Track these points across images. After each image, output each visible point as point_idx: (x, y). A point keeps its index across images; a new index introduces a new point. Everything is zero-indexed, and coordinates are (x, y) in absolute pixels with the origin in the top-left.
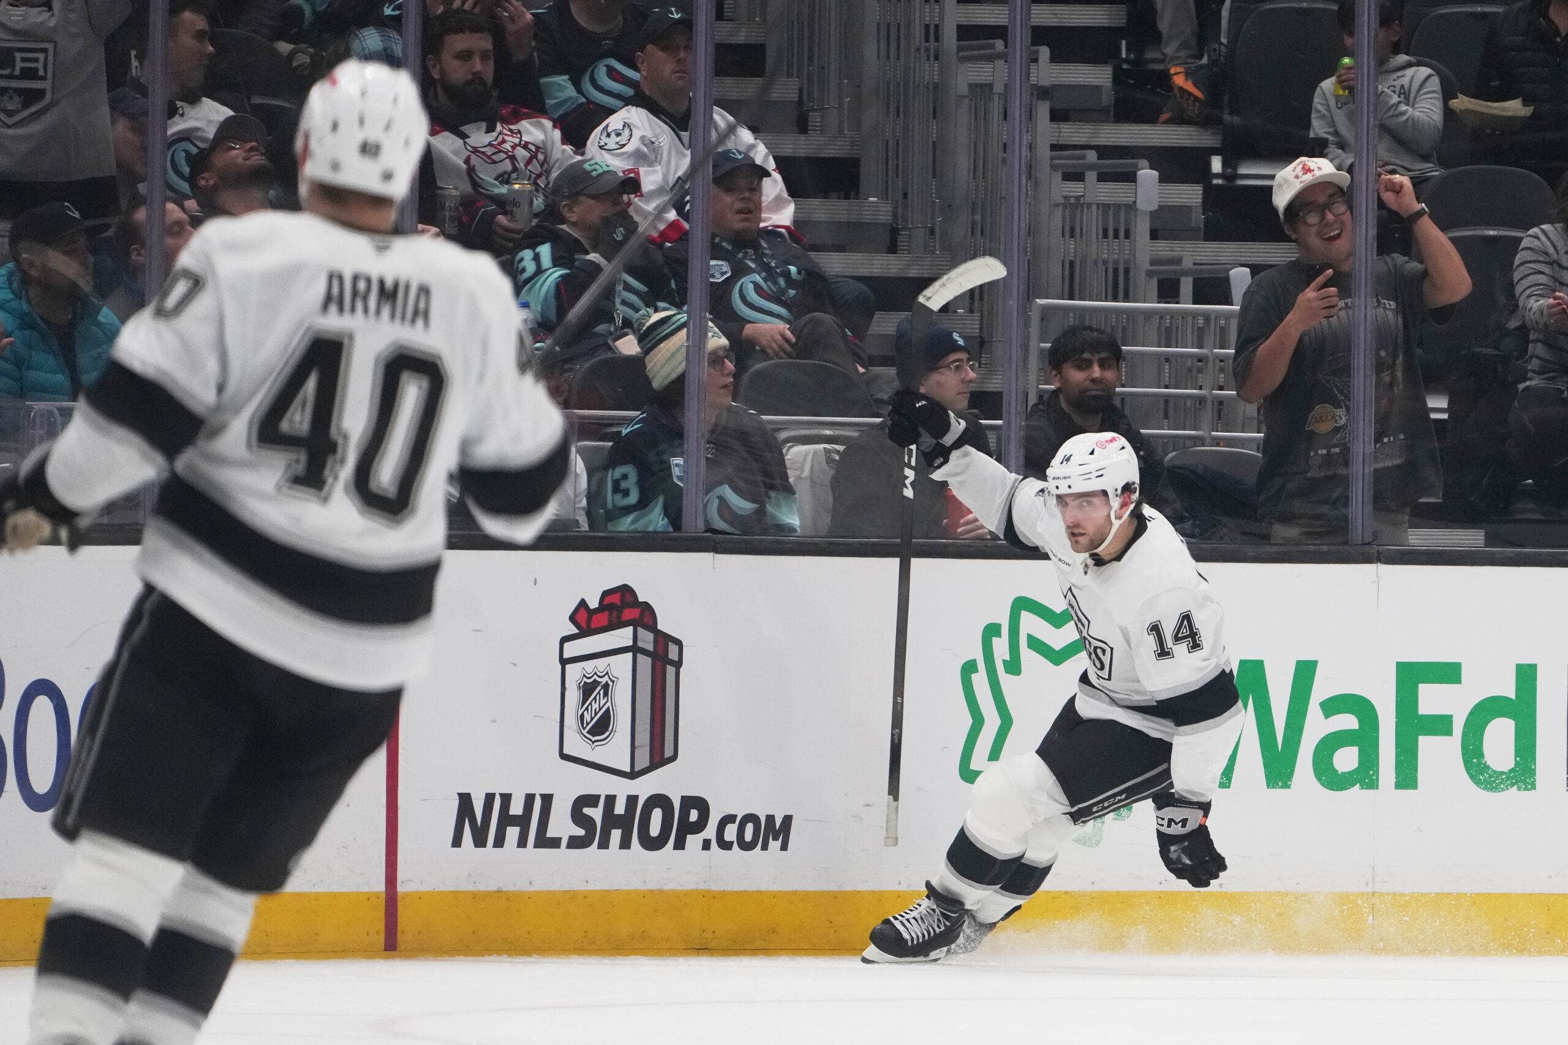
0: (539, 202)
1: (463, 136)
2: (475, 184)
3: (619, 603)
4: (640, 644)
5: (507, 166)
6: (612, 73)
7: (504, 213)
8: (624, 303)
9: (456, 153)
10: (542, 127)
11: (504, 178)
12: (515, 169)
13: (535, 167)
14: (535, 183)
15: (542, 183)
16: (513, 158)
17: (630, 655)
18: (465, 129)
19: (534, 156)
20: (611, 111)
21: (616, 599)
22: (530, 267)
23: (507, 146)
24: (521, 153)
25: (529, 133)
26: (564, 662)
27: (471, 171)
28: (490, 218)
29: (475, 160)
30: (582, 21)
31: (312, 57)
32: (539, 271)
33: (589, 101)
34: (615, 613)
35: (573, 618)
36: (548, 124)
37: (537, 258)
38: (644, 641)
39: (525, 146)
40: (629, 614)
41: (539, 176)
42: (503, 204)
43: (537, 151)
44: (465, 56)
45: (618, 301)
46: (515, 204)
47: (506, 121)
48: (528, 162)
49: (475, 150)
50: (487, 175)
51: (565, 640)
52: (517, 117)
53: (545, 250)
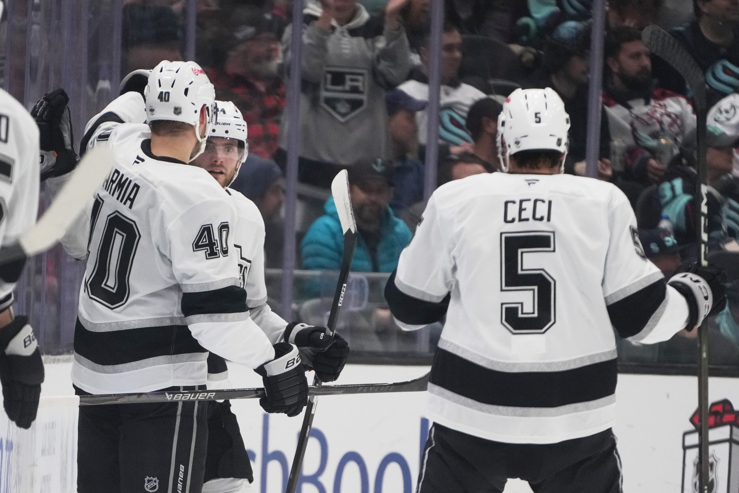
0: (676, 151)
1: (629, 107)
2: (636, 138)
3: (722, 411)
4: (734, 437)
5: (658, 127)
6: (726, 71)
7: (655, 158)
8: (729, 217)
9: (624, 118)
10: (679, 103)
11: (655, 136)
12: (662, 129)
13: (675, 129)
14: (675, 140)
15: (679, 139)
16: (661, 123)
17: (727, 445)
18: (631, 103)
19: (674, 121)
20: (724, 95)
21: (719, 408)
22: (668, 194)
23: (658, 115)
24: (666, 120)
25: (671, 106)
26: (685, 448)
27: (634, 130)
28: (645, 161)
29: (637, 124)
30: (708, 36)
31: (534, 55)
32: (674, 196)
33: (711, 87)
34: (719, 417)
35: (692, 420)
36: (683, 101)
37: (673, 189)
38: (737, 435)
39: (669, 115)
40: (728, 417)
41: (677, 134)
42: (654, 152)
43: (677, 119)
44: (637, 56)
45: (724, 216)
46: (662, 152)
47: (658, 98)
48: (671, 125)
49: (637, 117)
50: (643, 134)
51: (685, 434)
52: (663, 96)
53: (678, 183)
